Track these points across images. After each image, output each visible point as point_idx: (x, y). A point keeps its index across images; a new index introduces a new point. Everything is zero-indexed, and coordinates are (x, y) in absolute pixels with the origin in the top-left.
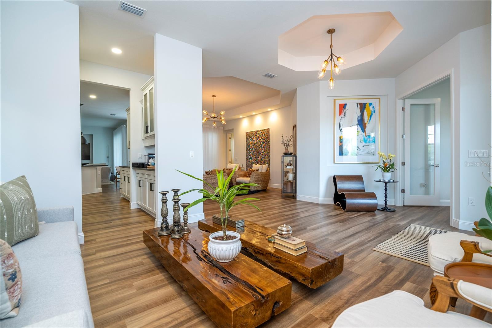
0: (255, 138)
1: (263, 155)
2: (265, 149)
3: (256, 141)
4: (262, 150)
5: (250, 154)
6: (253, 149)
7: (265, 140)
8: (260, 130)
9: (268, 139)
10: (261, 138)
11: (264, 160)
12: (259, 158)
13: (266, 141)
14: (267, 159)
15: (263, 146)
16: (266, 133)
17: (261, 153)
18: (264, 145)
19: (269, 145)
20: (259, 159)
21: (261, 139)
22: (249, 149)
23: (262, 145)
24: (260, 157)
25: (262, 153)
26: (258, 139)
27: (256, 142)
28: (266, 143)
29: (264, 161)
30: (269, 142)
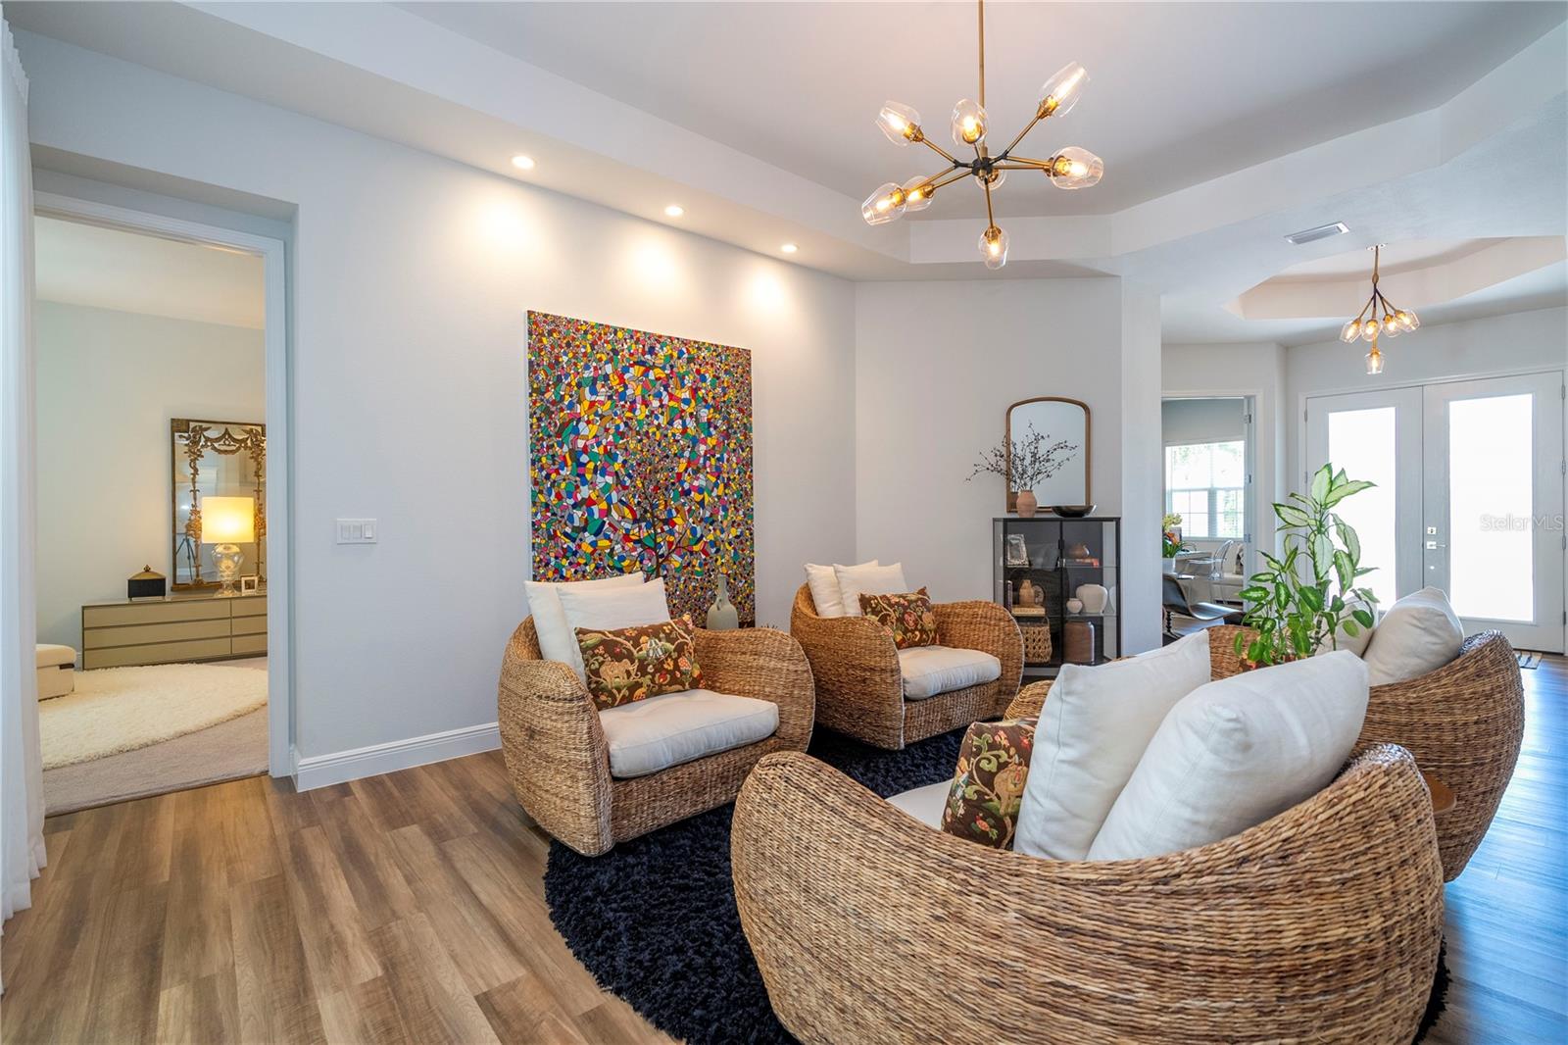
0: (636, 379)
1: (701, 503)
2: (718, 473)
3: (646, 403)
4: (696, 471)
5: (585, 492)
6: (611, 456)
7: (717, 409)
8: (685, 343)
9: (740, 410)
10: (686, 394)
11: (711, 537)
12: (669, 521)
13: (727, 419)
14: (734, 532)
15: (702, 448)
16: (726, 372)
17: (686, 493)
18: (711, 442)
19: (746, 445)
20: (671, 533)
21: (687, 402)
22: (575, 454)
23: (695, 441)
24: (678, 520)
25: (700, 490)
26: (659, 396)
27: (641, 412)
28: (727, 435)
29: (713, 544)
30: (747, 429)
